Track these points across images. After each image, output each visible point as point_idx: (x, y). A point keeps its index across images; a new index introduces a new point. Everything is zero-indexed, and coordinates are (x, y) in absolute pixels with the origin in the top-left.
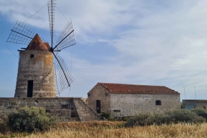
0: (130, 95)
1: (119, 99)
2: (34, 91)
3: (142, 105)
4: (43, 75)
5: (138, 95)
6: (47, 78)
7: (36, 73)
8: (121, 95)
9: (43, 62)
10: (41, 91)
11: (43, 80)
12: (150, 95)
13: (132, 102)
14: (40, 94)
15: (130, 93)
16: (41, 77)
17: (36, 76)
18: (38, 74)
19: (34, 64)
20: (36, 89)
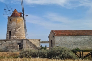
0: (70, 37)
1: (61, 39)
2: (11, 36)
3: (80, 42)
4: (16, 29)
5: (76, 37)
6: (18, 30)
7: (12, 28)
8: (62, 37)
9: (15, 22)
10: (14, 36)
11: (16, 31)
12: (87, 36)
13: (72, 41)
14: (14, 37)
15: (70, 35)
16: (14, 30)
17: (12, 29)
18: (13, 28)
19: (11, 23)
20: (12, 35)
